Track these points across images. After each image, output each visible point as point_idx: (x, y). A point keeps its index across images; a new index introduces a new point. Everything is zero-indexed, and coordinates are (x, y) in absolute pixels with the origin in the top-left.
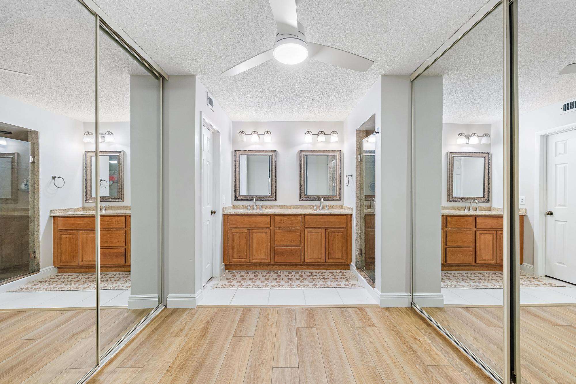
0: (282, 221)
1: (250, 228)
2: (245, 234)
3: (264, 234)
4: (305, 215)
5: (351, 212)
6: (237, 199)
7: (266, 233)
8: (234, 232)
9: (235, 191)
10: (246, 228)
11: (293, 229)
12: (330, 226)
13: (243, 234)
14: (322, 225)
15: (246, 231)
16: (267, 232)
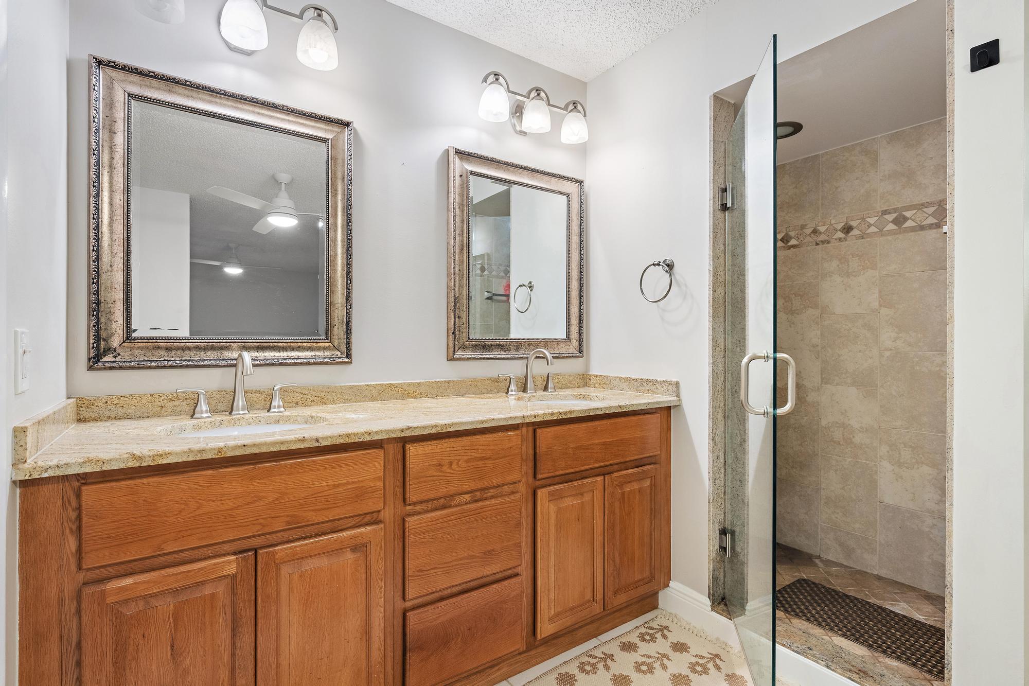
0: (445, 468)
1: (256, 542)
2: (222, 589)
3: (349, 557)
4: (537, 426)
5: (675, 398)
6: (109, 358)
7: (358, 547)
8: (126, 601)
9: (96, 308)
10: (227, 548)
11: (487, 499)
12: (619, 461)
13: (208, 590)
14: (597, 461)
15: (230, 565)
16: (365, 545)
